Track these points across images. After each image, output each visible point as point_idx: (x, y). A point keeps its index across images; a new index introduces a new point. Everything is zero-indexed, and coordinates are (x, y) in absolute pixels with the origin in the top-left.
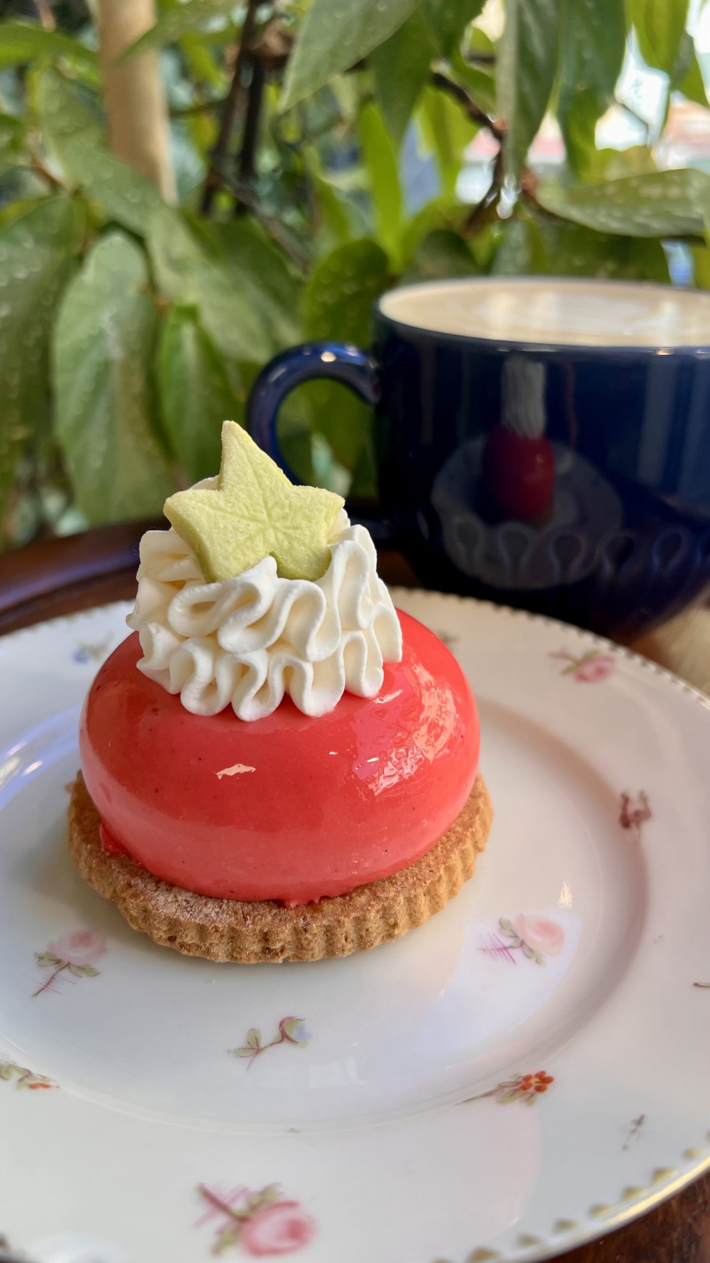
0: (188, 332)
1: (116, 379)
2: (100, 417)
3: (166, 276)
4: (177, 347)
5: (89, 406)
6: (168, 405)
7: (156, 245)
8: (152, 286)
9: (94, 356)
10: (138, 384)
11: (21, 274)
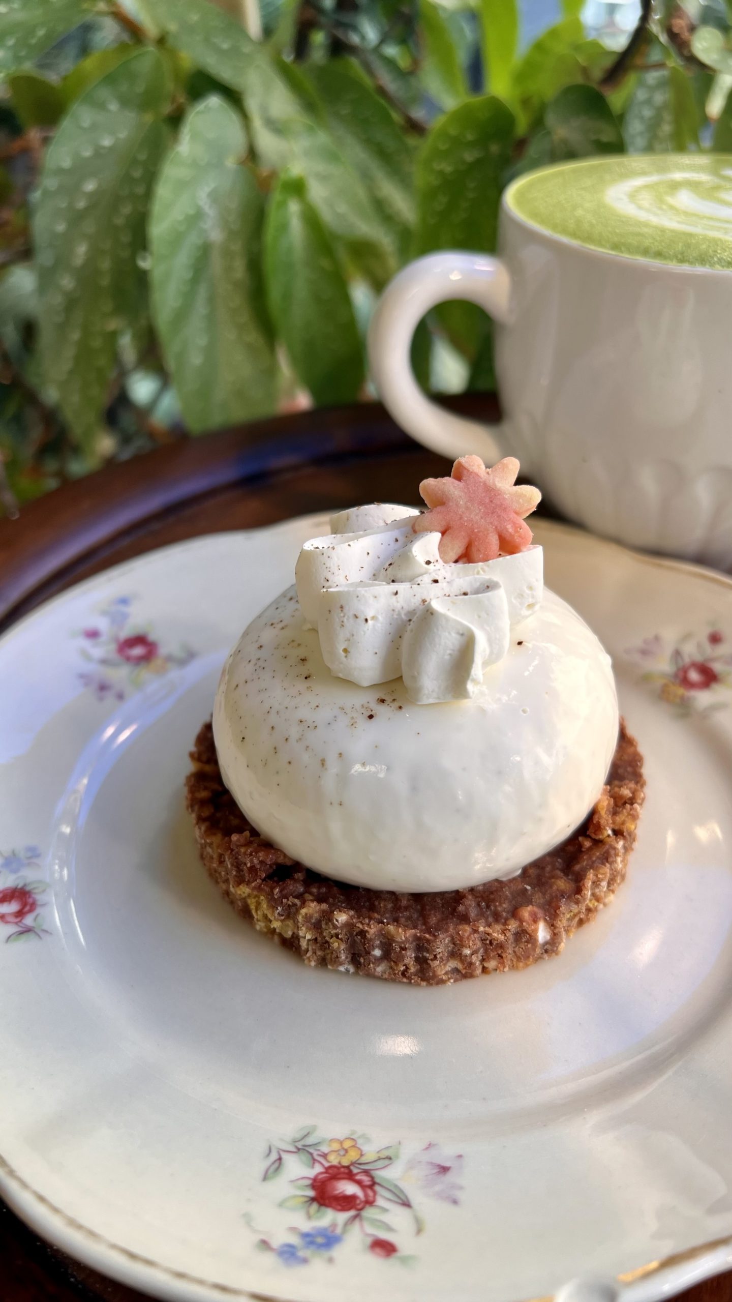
0: (294, 207)
1: (217, 264)
2: (201, 308)
3: (267, 142)
4: (284, 227)
5: (189, 296)
6: (275, 293)
7: (252, 104)
8: (252, 154)
9: (193, 240)
10: (240, 270)
11: (107, 142)
